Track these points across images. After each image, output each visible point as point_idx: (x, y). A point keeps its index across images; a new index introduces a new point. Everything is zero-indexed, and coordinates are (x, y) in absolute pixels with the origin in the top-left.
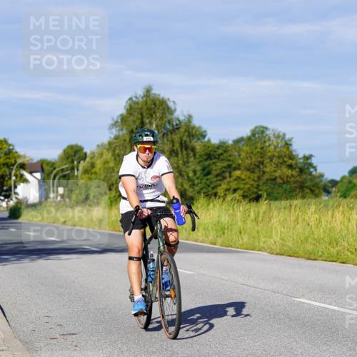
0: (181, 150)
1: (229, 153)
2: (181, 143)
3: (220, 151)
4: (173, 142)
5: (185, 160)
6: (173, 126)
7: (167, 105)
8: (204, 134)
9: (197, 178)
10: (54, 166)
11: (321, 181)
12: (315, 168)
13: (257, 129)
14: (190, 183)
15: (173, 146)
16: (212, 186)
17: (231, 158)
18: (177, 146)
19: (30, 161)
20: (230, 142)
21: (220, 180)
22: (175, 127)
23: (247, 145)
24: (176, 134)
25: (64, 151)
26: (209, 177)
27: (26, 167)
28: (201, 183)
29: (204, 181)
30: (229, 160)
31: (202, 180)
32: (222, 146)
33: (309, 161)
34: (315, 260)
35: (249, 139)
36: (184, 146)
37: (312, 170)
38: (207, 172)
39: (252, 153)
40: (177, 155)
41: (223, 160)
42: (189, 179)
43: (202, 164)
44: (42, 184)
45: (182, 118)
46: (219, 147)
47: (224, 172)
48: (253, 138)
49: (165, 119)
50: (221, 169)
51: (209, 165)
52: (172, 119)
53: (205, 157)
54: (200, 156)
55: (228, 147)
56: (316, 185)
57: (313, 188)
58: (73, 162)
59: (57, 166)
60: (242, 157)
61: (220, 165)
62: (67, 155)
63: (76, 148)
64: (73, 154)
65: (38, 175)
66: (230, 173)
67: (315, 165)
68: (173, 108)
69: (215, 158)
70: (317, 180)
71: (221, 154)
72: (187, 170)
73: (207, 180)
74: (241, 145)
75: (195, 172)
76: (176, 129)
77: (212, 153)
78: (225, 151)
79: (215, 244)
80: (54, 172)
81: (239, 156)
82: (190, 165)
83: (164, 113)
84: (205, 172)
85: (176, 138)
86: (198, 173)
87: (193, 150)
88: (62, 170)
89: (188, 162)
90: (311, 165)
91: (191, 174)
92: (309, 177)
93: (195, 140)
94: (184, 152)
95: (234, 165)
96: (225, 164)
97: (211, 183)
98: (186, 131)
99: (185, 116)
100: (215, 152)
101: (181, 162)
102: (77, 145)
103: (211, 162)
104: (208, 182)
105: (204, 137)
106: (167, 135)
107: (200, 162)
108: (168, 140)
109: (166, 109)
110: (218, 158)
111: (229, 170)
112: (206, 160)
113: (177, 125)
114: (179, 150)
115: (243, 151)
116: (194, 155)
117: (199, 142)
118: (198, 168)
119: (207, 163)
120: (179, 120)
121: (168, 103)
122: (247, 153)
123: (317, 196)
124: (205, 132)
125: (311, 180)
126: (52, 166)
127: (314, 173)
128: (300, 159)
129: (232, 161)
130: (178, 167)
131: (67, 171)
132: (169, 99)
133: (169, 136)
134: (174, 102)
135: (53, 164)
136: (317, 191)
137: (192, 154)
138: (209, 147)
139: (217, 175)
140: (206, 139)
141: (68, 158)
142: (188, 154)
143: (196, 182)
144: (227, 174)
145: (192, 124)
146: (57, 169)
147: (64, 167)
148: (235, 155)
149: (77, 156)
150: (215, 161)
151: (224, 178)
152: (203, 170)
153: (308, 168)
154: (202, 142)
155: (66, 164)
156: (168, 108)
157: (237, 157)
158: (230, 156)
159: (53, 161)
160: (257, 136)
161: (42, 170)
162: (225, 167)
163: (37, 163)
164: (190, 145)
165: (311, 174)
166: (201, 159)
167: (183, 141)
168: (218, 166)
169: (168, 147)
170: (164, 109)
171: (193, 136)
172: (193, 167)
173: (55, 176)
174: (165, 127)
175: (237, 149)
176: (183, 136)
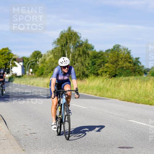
0: (83, 55)
1: (104, 56)
2: (83, 51)
3: (100, 55)
4: (79, 51)
6: (80, 44)
7: (77, 35)
8: (93, 47)
9: (90, 66)
10: (29, 60)
11: (143, 69)
12: (140, 63)
13: (116, 46)
14: (87, 68)
15: (80, 52)
16: (96, 70)
17: (105, 58)
19: (18, 58)
20: (104, 51)
21: (99, 67)
23: (111, 53)
24: (81, 47)
25: (33, 53)
26: (95, 66)
27: (16, 60)
28: (91, 68)
29: (92, 68)
30: (104, 59)
31: (91, 67)
32: (101, 53)
33: (138, 60)
34: (139, 103)
35: (112, 50)
36: (84, 53)
37: (139, 64)
39: (113, 56)
40: (81, 56)
41: (101, 59)
42: (86, 67)
43: (92, 60)
44: (23, 67)
45: (83, 41)
46: (99, 53)
47: (101, 64)
48: (114, 50)
49: (77, 41)
50: (100, 63)
51: (95, 61)
52: (79, 41)
53: (93, 57)
54: (91, 57)
55: (103, 53)
56: (141, 71)
57: (139, 72)
58: (36, 58)
59: (29, 59)
60: (109, 58)
61: (100, 61)
63: (38, 52)
64: (36, 55)
65: (21, 63)
66: (104, 64)
67: (140, 62)
68: (80, 36)
69: (98, 58)
70: (141, 68)
71: (100, 56)
72: (85, 63)
73: (94, 67)
74: (109, 53)
75: (89, 64)
77: (96, 55)
78: (102, 55)
80: (28, 62)
81: (108, 57)
82: (86, 60)
83: (76, 38)
84: (93, 64)
85: (81, 49)
86: (90, 64)
87: (88, 54)
88: (32, 62)
89: (86, 59)
90: (139, 62)
91: (87, 65)
92: (138, 67)
93: (89, 50)
94: (84, 55)
95: (105, 61)
96: (102, 60)
97: (96, 68)
98: (85, 46)
99: (85, 40)
100: (98, 55)
101: (83, 59)
102: (38, 51)
103: (96, 59)
104: (94, 68)
105: (93, 48)
106: (77, 48)
107: (91, 59)
108: (77, 50)
109: (77, 36)
110: (99, 58)
111: (103, 63)
112: (94, 58)
113: (81, 43)
114: (82, 54)
115: (110, 55)
116: (89, 57)
117: (91, 51)
118: (90, 62)
120: (82, 42)
121: (78, 34)
122: (111, 56)
123: (141, 75)
124: (93, 46)
125: (139, 68)
126: (27, 60)
127: (140, 65)
128: (134, 59)
130: (81, 61)
131: (34, 62)
132: (78, 32)
133: (78, 48)
134: (80, 34)
136: (141, 73)
138: (95, 53)
139: (98, 65)
140: (94, 50)
141: (34, 56)
142: (86, 56)
143: (89, 68)
144: (103, 65)
145: (88, 44)
146: (30, 61)
147: (33, 60)
148: (106, 57)
149: (38, 56)
150: (97, 59)
151: (101, 67)
152: (92, 63)
153: (137, 63)
154: (92, 51)
155: (33, 59)
156: (78, 36)
157: (107, 58)
158: (104, 57)
159: (28, 57)
160: (116, 49)
161: (23, 61)
162: (102, 62)
163: (21, 58)
164: (87, 52)
165: (138, 66)
166: (91, 58)
167: (84, 51)
168: (99, 61)
169: (77, 53)
170: (76, 36)
171: (88, 48)
172: (88, 62)
173: (29, 64)
174: (76, 44)
175: (107, 54)
176: (84, 48)
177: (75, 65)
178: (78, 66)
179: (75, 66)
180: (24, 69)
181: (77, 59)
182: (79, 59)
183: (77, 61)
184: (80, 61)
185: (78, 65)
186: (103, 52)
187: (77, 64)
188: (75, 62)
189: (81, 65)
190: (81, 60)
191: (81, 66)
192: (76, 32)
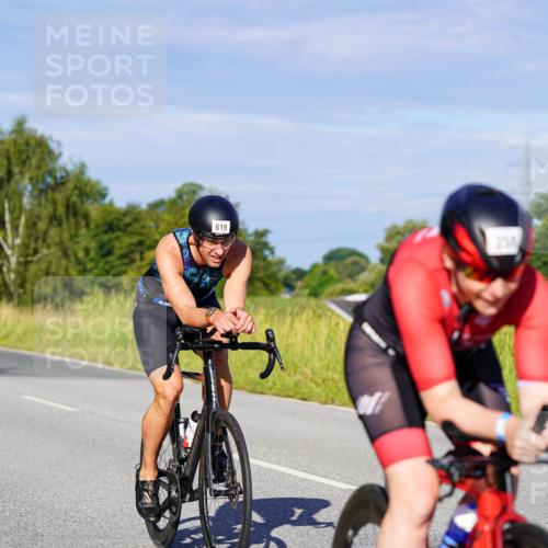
0: (68, 218)
1: (142, 223)
2: (68, 206)
3: (127, 220)
4: (54, 203)
5: (73, 232)
6: (55, 178)
7: (47, 147)
8: (104, 192)
9: (92, 260)
11: (280, 270)
12: (272, 251)
13: (186, 189)
14: (81, 268)
15: (55, 210)
16: (113, 272)
17: (145, 231)
18: (61, 210)
20: (144, 207)
21: (125, 264)
22: (59, 180)
23: (170, 212)
24: (60, 192)
26: (110, 258)
28: (96, 267)
29: (101, 264)
30: (141, 234)
31: (98, 262)
32: (132, 213)
33: (263, 239)
34: (262, 393)
35: (173, 202)
36: (72, 210)
37: (267, 252)
38: (106, 251)
39: (176, 223)
40: (60, 224)
41: (131, 233)
42: (79, 262)
43: (99, 237)
45: (70, 168)
46: (126, 213)
47: (132, 252)
48: (179, 201)
49: (44, 169)
50: (128, 247)
51: (110, 241)
52: (54, 169)
53: (104, 228)
54: (97, 226)
55: (139, 213)
56: (273, 276)
57: (268, 281)
60: (161, 230)
61: (127, 240)
66: (142, 253)
67: (272, 244)
68: (57, 152)
69: (119, 230)
70: (275, 269)
71: (129, 225)
72: (75, 247)
73: (106, 263)
74: (159, 211)
75: (87, 251)
76: (60, 184)
77: (115, 222)
78: (136, 220)
81: (157, 227)
82: (80, 239)
83: (42, 159)
85: (60, 197)
86: (92, 254)
87: (86, 217)
89: (77, 235)
90: (266, 245)
91: (81, 254)
92: (262, 264)
93: (90, 201)
94: (72, 220)
95: (148, 243)
96: (135, 239)
97: (112, 267)
98: (76, 188)
99: (74, 164)
100: (120, 220)
101: (66, 236)
103: (113, 236)
104: (107, 267)
105: (104, 196)
106: (47, 193)
107: (95, 236)
108: (47, 200)
109: (46, 152)
110: (124, 231)
111: (139, 248)
112: (106, 232)
113: (62, 178)
114: (64, 217)
115: (163, 220)
116: (87, 225)
117: (96, 205)
118: (93, 245)
119: (106, 238)
120: (67, 172)
121: (50, 143)
122: (169, 224)
123: (272, 292)
124: (106, 189)
125: (265, 268)
127: (270, 258)
128: (250, 235)
129: (147, 235)
130: (61, 243)
132: (51, 138)
133: (50, 195)
134: (59, 143)
136: (273, 286)
137: (83, 223)
138: (110, 213)
139: (122, 257)
140: (107, 200)
142: (77, 224)
143: (89, 266)
144: (137, 256)
145: (85, 178)
148: (150, 227)
150: (119, 234)
151: (133, 261)
152: (101, 246)
153: (261, 250)
154: (100, 205)
156: (50, 152)
157: (154, 230)
158: (143, 227)
160: (185, 198)
162: (134, 245)
164: (81, 209)
165: (265, 258)
166: (97, 231)
167: (71, 204)
168: (124, 242)
169: (46, 212)
170: (43, 152)
171: (87, 196)
172: (83, 244)
174: (43, 181)
175: (154, 217)
176: (71, 195)
177: (39, 255)
178: (50, 258)
179: (39, 260)
181: (46, 233)
182: (53, 232)
183: (44, 240)
184: (57, 240)
185: (47, 255)
186: (138, 210)
187: (45, 251)
188: (40, 243)
189: (59, 254)
190: (60, 237)
191: (60, 258)
192: (42, 137)
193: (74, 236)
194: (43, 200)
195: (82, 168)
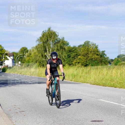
1: (77, 50)
2: (60, 47)
3: (74, 49)
4: (58, 46)
6: (58, 41)
7: (56, 34)
8: (68, 43)
9: (66, 59)
12: (106, 55)
13: (86, 42)
14: (63, 60)
15: (58, 48)
16: (71, 61)
17: (77, 52)
18: (59, 48)
19: (9, 53)
20: (77, 46)
21: (73, 59)
23: (83, 47)
24: (59, 43)
25: (21, 49)
26: (70, 58)
27: (8, 55)
29: (68, 59)
30: (77, 53)
31: (67, 59)
33: (104, 53)
35: (83, 45)
36: (61, 48)
37: (105, 56)
39: (84, 50)
40: (59, 51)
41: (74, 52)
44: (13, 60)
45: (61, 38)
46: (73, 48)
47: (75, 56)
48: (85, 45)
49: (55, 39)
51: (70, 54)
52: (57, 38)
53: (69, 51)
54: (67, 51)
56: (106, 61)
57: (105, 62)
58: (24, 53)
60: (81, 51)
62: (22, 51)
65: (12, 57)
66: (77, 57)
67: (106, 54)
68: (58, 35)
69: (72, 52)
70: (107, 59)
71: (74, 50)
72: (62, 56)
73: (69, 59)
74: (81, 47)
75: (65, 56)
77: (71, 50)
78: (75, 49)
79: (72, 81)
80: (17, 56)
81: (80, 51)
82: (63, 54)
83: (54, 37)
84: (69, 57)
85: (59, 45)
86: (66, 57)
87: (64, 49)
88: (20, 56)
90: (104, 54)
91: (64, 57)
92: (104, 58)
93: (65, 46)
94: (62, 50)
95: (78, 54)
96: (75, 54)
97: (71, 60)
98: (62, 43)
100: (72, 50)
101: (60, 53)
102: (25, 47)
103: (71, 53)
105: (68, 44)
107: (67, 53)
108: (56, 46)
109: (55, 35)
110: (73, 52)
111: (77, 56)
112: (69, 52)
113: (59, 40)
115: (81, 49)
116: (65, 51)
117: (67, 46)
118: (66, 55)
121: (56, 33)
122: (83, 50)
123: (106, 65)
124: (69, 43)
125: (105, 59)
126: (16, 54)
127: (105, 57)
128: (101, 52)
129: (78, 53)
131: (22, 56)
132: (56, 32)
133: (57, 44)
134: (58, 33)
135: (17, 54)
136: (106, 63)
137: (64, 50)
138: (70, 48)
139: (73, 58)
140: (69, 45)
141: (22, 52)
143: (65, 60)
144: (76, 57)
146: (18, 55)
147: (21, 55)
149: (25, 51)
150: (72, 53)
151: (75, 59)
152: (68, 56)
153: (103, 55)
156: (56, 35)
157: (79, 51)
158: (77, 51)
159: (17, 52)
160: (86, 44)
161: (13, 56)
162: (75, 55)
163: (12, 53)
164: (63, 47)
165: (104, 57)
169: (56, 48)
171: (64, 44)
172: (64, 55)
173: (18, 58)
174: (55, 41)
175: (79, 49)
176: (61, 44)
180: (14, 61)
192: (54, 32)
193: (62, 53)
194: (55, 46)
195: (63, 38)
